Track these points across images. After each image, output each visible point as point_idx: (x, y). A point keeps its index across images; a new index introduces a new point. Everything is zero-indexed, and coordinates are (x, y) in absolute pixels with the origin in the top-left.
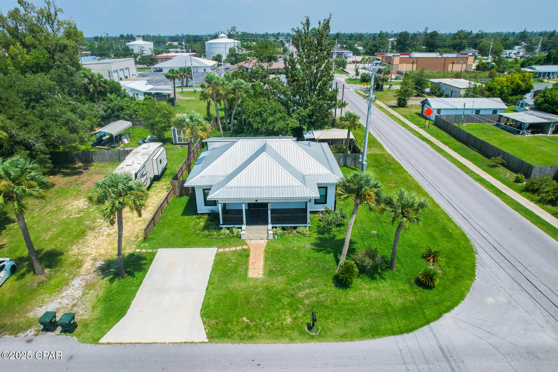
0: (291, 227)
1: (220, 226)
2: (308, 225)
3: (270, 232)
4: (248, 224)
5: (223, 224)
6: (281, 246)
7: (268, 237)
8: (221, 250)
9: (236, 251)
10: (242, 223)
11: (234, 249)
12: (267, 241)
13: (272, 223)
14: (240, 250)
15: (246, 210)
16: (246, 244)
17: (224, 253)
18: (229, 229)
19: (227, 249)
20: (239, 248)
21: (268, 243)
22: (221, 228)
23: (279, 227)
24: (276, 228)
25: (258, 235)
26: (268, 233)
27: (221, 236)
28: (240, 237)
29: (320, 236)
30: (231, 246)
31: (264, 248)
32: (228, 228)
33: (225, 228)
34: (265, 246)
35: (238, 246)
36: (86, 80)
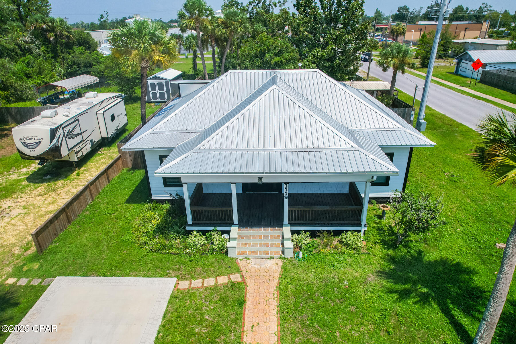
0: (329, 232)
1: (188, 228)
2: (363, 229)
3: (289, 244)
4: (241, 225)
5: (193, 225)
6: (312, 275)
7: (283, 252)
8: (184, 285)
9: (215, 288)
10: (230, 223)
11: (210, 282)
12: (280, 262)
13: (291, 225)
14: (224, 285)
15: (238, 195)
16: (238, 270)
17: (189, 294)
18: (204, 235)
19: (197, 283)
20: (223, 280)
21: (284, 269)
22: (190, 232)
23: (305, 232)
25: (264, 249)
26: (282, 244)
27: (188, 251)
28: (226, 253)
30: (206, 273)
31: (276, 281)
32: (204, 233)
33: (197, 231)
34: (277, 275)
35: (220, 275)
36: (45, 26)
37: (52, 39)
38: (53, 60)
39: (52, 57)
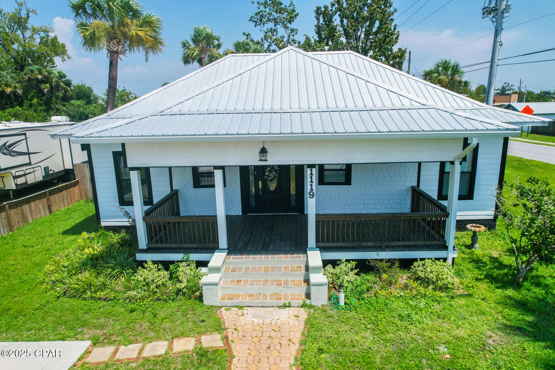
0: (391, 262)
1: (140, 257)
2: (451, 255)
3: (318, 278)
4: (232, 249)
5: (148, 250)
6: (368, 333)
7: (308, 296)
8: (101, 354)
9: (164, 361)
10: (213, 248)
12: (303, 314)
13: (323, 249)
14: (185, 356)
16: (219, 327)
18: (167, 269)
19: (129, 351)
20: (184, 345)
21: (310, 324)
22: (142, 264)
23: (348, 261)
24: (335, 263)
25: (272, 289)
26: (307, 281)
27: (133, 293)
28: (200, 298)
29: (510, 292)
31: (294, 349)
32: (166, 265)
33: (154, 262)
34: (297, 337)
35: (183, 335)
36: (40, 77)
37: (45, 91)
38: (45, 114)
39: (45, 111)
